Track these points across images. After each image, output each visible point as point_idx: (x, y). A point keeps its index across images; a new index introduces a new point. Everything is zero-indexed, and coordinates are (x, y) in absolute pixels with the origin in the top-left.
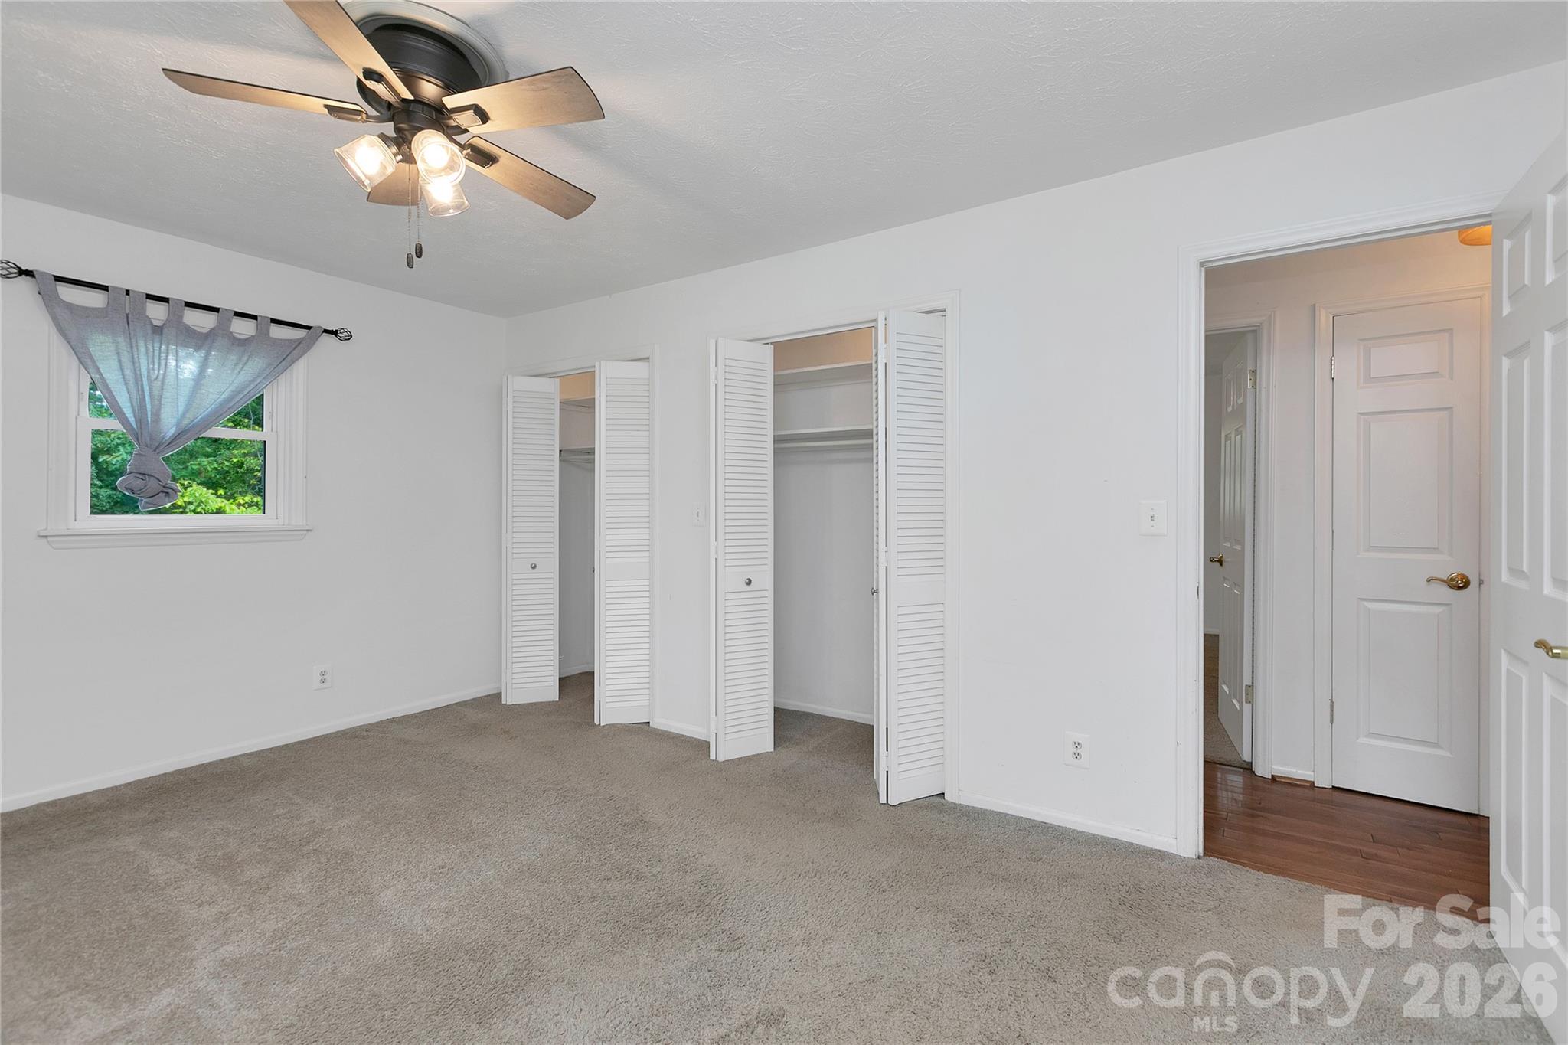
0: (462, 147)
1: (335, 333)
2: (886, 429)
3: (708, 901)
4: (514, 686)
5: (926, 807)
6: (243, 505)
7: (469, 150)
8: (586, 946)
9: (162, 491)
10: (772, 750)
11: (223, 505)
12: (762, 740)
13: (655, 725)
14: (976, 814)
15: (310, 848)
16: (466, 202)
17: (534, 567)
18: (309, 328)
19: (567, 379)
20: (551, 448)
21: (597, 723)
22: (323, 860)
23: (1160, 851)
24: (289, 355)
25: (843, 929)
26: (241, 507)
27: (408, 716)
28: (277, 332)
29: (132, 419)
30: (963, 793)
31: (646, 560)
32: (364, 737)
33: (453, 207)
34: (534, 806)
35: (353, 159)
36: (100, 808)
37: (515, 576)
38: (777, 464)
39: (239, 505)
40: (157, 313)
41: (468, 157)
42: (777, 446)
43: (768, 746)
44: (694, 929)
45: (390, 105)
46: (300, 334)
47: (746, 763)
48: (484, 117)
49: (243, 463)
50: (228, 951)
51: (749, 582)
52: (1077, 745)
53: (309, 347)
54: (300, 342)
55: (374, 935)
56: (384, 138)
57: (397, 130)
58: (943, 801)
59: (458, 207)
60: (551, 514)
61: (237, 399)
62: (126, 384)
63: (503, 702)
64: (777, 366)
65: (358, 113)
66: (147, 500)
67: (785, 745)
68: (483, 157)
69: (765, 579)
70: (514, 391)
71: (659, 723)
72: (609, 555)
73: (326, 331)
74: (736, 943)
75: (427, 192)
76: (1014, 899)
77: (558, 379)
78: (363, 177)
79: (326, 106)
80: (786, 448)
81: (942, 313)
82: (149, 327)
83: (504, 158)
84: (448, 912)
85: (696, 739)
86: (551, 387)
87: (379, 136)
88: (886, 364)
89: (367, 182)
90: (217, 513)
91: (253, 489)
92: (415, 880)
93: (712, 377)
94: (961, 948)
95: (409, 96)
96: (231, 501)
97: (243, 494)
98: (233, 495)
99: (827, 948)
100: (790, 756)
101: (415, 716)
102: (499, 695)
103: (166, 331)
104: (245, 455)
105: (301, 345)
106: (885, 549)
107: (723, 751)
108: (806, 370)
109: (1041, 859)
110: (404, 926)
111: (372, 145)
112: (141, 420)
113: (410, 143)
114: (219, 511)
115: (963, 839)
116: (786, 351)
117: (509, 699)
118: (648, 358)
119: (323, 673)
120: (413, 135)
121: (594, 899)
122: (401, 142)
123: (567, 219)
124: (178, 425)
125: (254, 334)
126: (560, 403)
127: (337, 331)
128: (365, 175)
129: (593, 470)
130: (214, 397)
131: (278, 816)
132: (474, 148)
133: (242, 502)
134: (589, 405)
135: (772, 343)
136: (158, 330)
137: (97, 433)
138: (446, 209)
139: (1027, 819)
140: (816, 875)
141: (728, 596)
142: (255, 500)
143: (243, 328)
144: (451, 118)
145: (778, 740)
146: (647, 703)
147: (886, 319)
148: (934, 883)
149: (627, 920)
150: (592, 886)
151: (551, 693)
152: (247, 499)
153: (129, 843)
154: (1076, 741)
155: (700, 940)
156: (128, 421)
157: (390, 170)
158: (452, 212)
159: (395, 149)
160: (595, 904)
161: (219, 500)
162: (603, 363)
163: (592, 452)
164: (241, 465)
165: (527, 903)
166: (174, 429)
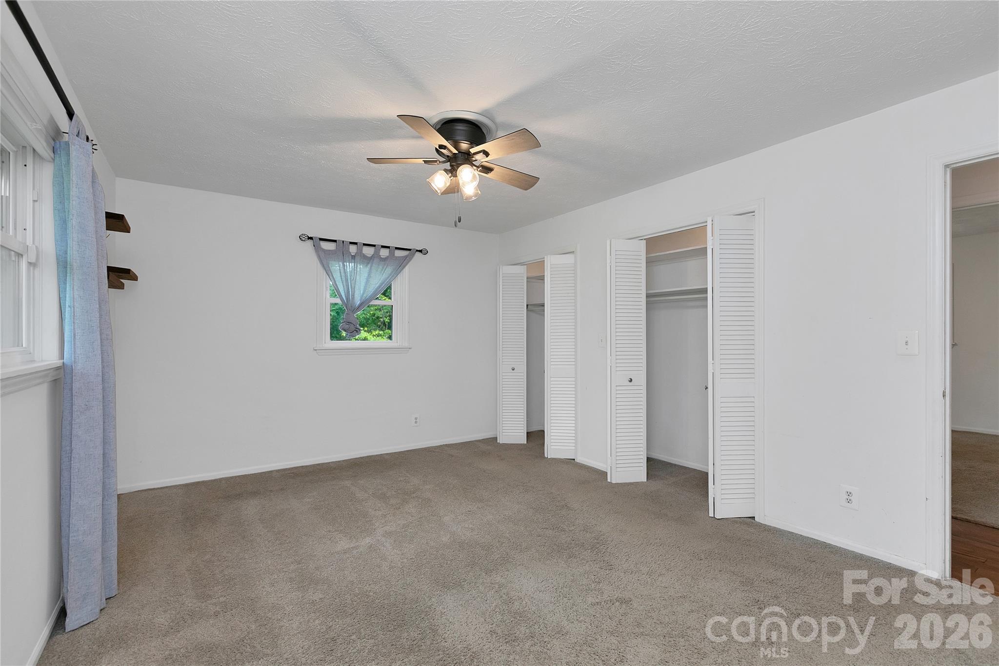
0: (478, 167)
1: (420, 251)
2: (713, 288)
3: (598, 546)
4: (504, 434)
5: (741, 523)
6: (375, 336)
7: (481, 168)
8: (534, 554)
9: (355, 330)
10: (646, 481)
11: (366, 336)
12: (640, 474)
13: (577, 460)
14: (775, 531)
15: (415, 495)
16: (479, 192)
17: (513, 370)
18: (410, 250)
19: (529, 265)
20: (522, 301)
21: (546, 457)
22: (420, 500)
23: (912, 571)
24: (402, 263)
25: (672, 572)
26: (375, 337)
27: (453, 444)
28: (398, 253)
29: (344, 298)
30: (768, 517)
31: (573, 366)
32: (434, 451)
33: (474, 196)
34: (512, 492)
35: (434, 183)
36: (335, 469)
37: (504, 374)
38: (648, 309)
39: (374, 336)
40: (353, 249)
41: (481, 171)
42: (648, 299)
43: (643, 477)
44: (588, 557)
45: (448, 156)
46: (405, 253)
47: (628, 486)
48: (486, 154)
49: (375, 314)
50: (387, 528)
51: (631, 380)
52: (849, 494)
53: (411, 259)
54: (406, 257)
55: (442, 533)
56: (446, 170)
57: (451, 166)
58: (754, 521)
59: (476, 195)
60: (522, 340)
61: (382, 286)
62: (343, 283)
63: (498, 442)
64: (648, 251)
65: (436, 161)
66: (350, 334)
67: (654, 479)
68: (487, 170)
69: (641, 379)
70: (503, 274)
71: (581, 459)
72: (552, 363)
73: (417, 251)
74: (610, 567)
75: (463, 191)
76: (787, 578)
77: (526, 266)
78: (437, 190)
79: (423, 161)
80: (654, 300)
81: (753, 214)
82: (350, 256)
83: (496, 168)
84: (473, 530)
85: (600, 470)
86: (522, 271)
87: (444, 170)
88: (712, 249)
89: (439, 192)
90: (364, 340)
91: (379, 327)
92: (458, 514)
93: (608, 261)
94: (743, 594)
95: (455, 151)
96: (370, 333)
97: (375, 330)
98: (371, 330)
99: (660, 579)
100: (657, 485)
101: (456, 444)
102: (496, 439)
103: (356, 258)
104: (376, 310)
105: (407, 258)
106: (712, 362)
107: (615, 478)
108: (668, 252)
109: (815, 561)
110: (454, 531)
111: (441, 174)
112: (348, 299)
113: (457, 170)
114: (365, 339)
115: (761, 543)
116: (653, 243)
117: (501, 440)
118: (574, 252)
119: (416, 419)
120: (458, 167)
121: (539, 536)
122: (453, 171)
123: (526, 190)
124: (361, 300)
125: (388, 255)
126: (527, 278)
127: (422, 250)
128: (438, 188)
129: (544, 315)
130: (374, 286)
131: (401, 481)
132: (483, 167)
133: (375, 334)
134: (542, 278)
135: (645, 239)
136: (353, 257)
137: (332, 304)
138: (471, 197)
139: (813, 539)
140: (661, 545)
141: (618, 388)
142: (380, 333)
143: (384, 253)
144: (473, 157)
145: (649, 476)
146: (574, 448)
147: (712, 221)
148: (735, 561)
149: (555, 547)
150: (539, 530)
151: (523, 440)
152: (377, 332)
153: (347, 483)
154: (849, 491)
155: (591, 562)
156: (343, 299)
157: (448, 184)
158: (474, 198)
159: (450, 175)
160: (540, 538)
161: (365, 333)
162: (549, 256)
163: (543, 305)
164: (374, 315)
165: (508, 532)
166: (359, 302)
